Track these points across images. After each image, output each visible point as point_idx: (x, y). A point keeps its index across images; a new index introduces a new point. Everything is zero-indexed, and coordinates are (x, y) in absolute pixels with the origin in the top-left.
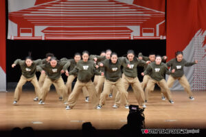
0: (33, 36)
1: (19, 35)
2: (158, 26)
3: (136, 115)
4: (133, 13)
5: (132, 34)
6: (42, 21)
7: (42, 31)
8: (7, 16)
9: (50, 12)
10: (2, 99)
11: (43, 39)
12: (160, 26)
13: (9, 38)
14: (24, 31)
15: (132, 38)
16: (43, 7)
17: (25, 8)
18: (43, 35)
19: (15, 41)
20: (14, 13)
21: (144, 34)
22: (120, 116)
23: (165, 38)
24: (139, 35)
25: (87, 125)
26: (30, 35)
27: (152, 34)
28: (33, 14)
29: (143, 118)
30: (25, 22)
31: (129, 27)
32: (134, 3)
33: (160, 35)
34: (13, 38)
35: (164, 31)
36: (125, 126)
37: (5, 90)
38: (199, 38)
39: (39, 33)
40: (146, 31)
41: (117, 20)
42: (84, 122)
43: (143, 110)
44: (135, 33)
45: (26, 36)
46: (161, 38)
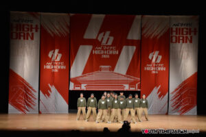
0: (81, 88)
1: (74, 88)
3: (126, 125)
4: (126, 79)
5: (125, 88)
6: (85, 82)
7: (85, 87)
8: (70, 80)
9: (88, 77)
10: (67, 117)
11: (85, 90)
12: (138, 85)
13: (70, 89)
14: (77, 86)
15: (125, 90)
16: (85, 76)
17: (77, 76)
19: (73, 91)
22: (119, 125)
23: (140, 90)
25: (106, 129)
27: (134, 88)
28: (81, 79)
29: (130, 127)
30: (77, 82)
31: (123, 85)
32: (126, 74)
35: (139, 87)
36: (120, 129)
37: (67, 112)
38: (155, 90)
39: (83, 87)
40: (132, 87)
41: (118, 81)
42: (103, 128)
44: (127, 88)
45: (78, 89)
46: (138, 90)
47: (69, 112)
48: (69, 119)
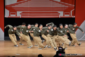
0: (16, 16)
1: (10, 16)
2: (71, 11)
4: (60, 6)
5: (60, 15)
7: (20, 14)
8: (5, 7)
11: (21, 17)
12: (72, 11)
13: (5, 17)
14: (12, 14)
15: (60, 17)
16: (20, 3)
17: (13, 4)
18: (20, 15)
20: (8, 5)
21: (65, 15)
23: (74, 17)
24: (63, 16)
26: (15, 15)
27: (69, 15)
28: (16, 6)
30: (12, 10)
31: (58, 12)
32: (61, 1)
33: (72, 15)
34: (7, 17)
40: (66, 14)
41: (53, 9)
43: (64, 49)
46: (73, 17)
47: (5, 39)
48: (5, 46)
